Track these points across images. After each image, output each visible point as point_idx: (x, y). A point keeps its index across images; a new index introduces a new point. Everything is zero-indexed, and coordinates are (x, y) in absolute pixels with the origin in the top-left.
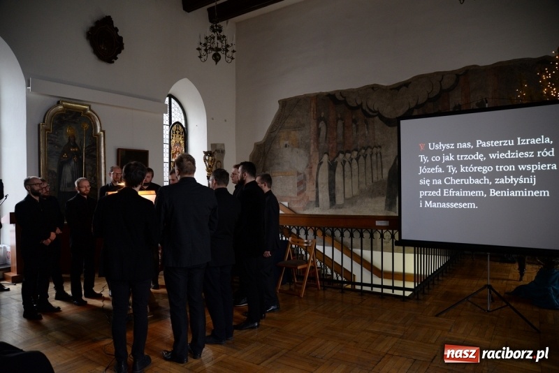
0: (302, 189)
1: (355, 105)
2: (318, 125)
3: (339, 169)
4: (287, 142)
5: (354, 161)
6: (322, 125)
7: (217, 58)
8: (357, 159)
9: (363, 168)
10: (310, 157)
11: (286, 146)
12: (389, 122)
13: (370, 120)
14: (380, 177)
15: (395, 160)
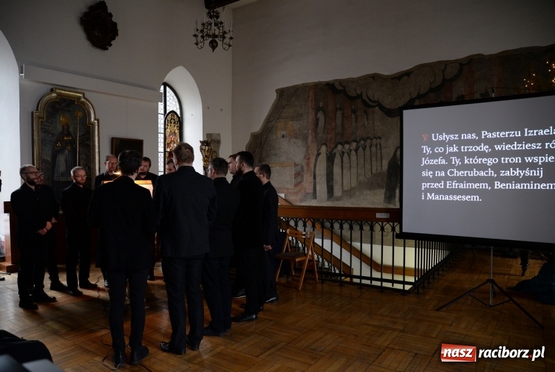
0: (299, 180)
1: (355, 95)
2: (316, 115)
3: (337, 160)
4: (284, 133)
6: (321, 115)
7: (213, 45)
8: (356, 150)
9: (362, 160)
10: (308, 148)
11: (283, 136)
12: (389, 113)
13: (370, 110)
14: (379, 168)
15: (395, 152)
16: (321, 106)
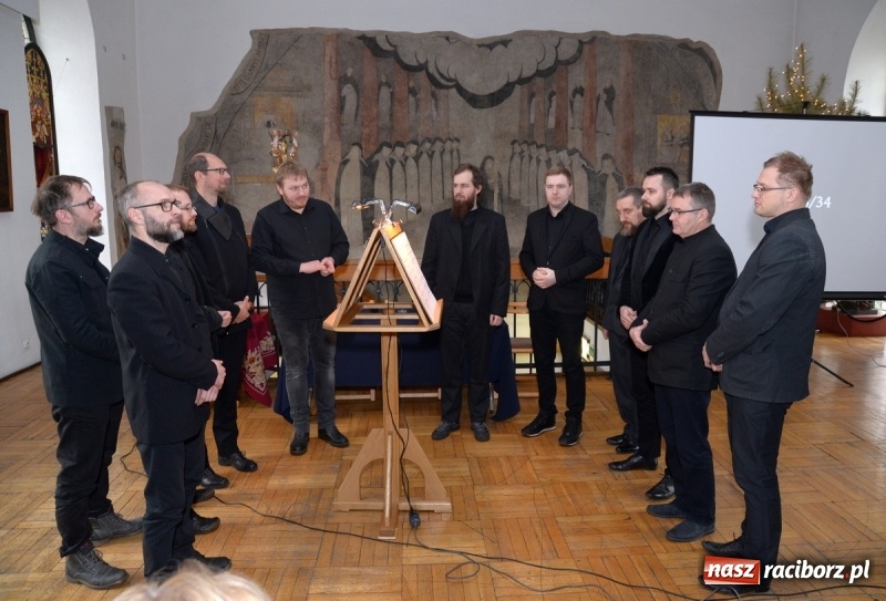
1: (415, 63)
2: (340, 90)
3: (382, 173)
4: (271, 118)
5: (411, 162)
6: (348, 91)
8: (417, 158)
9: (427, 175)
10: (322, 150)
11: (269, 124)
12: (473, 100)
13: (442, 93)
15: (483, 164)
16: (349, 75)
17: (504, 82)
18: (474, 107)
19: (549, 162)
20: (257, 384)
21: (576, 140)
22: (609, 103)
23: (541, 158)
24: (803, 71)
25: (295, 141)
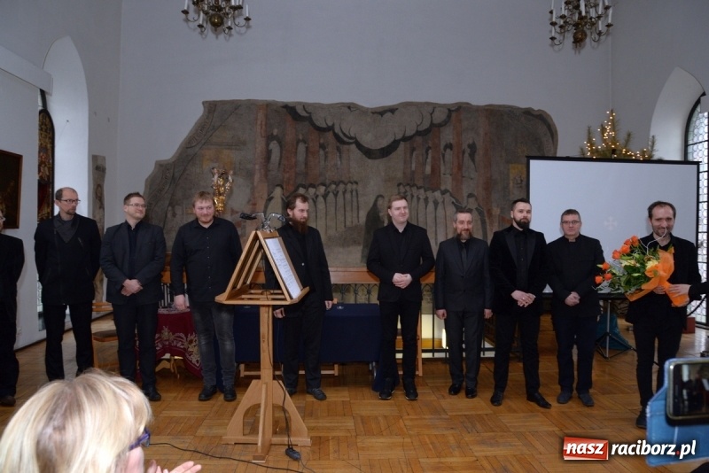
1: (324, 126)
2: (268, 145)
4: (215, 165)
5: (321, 199)
6: (274, 146)
8: (325, 196)
9: (333, 209)
10: (253, 189)
12: (368, 153)
13: (346, 147)
14: (355, 221)
15: (376, 201)
16: (275, 134)
17: (392, 140)
18: (369, 158)
19: (426, 200)
20: (194, 361)
21: (447, 183)
22: (472, 156)
23: (421, 197)
24: (613, 129)
25: (230, 178)
